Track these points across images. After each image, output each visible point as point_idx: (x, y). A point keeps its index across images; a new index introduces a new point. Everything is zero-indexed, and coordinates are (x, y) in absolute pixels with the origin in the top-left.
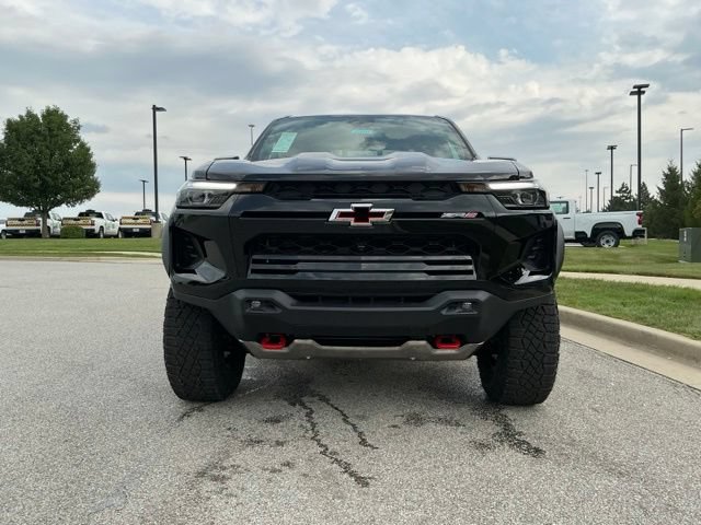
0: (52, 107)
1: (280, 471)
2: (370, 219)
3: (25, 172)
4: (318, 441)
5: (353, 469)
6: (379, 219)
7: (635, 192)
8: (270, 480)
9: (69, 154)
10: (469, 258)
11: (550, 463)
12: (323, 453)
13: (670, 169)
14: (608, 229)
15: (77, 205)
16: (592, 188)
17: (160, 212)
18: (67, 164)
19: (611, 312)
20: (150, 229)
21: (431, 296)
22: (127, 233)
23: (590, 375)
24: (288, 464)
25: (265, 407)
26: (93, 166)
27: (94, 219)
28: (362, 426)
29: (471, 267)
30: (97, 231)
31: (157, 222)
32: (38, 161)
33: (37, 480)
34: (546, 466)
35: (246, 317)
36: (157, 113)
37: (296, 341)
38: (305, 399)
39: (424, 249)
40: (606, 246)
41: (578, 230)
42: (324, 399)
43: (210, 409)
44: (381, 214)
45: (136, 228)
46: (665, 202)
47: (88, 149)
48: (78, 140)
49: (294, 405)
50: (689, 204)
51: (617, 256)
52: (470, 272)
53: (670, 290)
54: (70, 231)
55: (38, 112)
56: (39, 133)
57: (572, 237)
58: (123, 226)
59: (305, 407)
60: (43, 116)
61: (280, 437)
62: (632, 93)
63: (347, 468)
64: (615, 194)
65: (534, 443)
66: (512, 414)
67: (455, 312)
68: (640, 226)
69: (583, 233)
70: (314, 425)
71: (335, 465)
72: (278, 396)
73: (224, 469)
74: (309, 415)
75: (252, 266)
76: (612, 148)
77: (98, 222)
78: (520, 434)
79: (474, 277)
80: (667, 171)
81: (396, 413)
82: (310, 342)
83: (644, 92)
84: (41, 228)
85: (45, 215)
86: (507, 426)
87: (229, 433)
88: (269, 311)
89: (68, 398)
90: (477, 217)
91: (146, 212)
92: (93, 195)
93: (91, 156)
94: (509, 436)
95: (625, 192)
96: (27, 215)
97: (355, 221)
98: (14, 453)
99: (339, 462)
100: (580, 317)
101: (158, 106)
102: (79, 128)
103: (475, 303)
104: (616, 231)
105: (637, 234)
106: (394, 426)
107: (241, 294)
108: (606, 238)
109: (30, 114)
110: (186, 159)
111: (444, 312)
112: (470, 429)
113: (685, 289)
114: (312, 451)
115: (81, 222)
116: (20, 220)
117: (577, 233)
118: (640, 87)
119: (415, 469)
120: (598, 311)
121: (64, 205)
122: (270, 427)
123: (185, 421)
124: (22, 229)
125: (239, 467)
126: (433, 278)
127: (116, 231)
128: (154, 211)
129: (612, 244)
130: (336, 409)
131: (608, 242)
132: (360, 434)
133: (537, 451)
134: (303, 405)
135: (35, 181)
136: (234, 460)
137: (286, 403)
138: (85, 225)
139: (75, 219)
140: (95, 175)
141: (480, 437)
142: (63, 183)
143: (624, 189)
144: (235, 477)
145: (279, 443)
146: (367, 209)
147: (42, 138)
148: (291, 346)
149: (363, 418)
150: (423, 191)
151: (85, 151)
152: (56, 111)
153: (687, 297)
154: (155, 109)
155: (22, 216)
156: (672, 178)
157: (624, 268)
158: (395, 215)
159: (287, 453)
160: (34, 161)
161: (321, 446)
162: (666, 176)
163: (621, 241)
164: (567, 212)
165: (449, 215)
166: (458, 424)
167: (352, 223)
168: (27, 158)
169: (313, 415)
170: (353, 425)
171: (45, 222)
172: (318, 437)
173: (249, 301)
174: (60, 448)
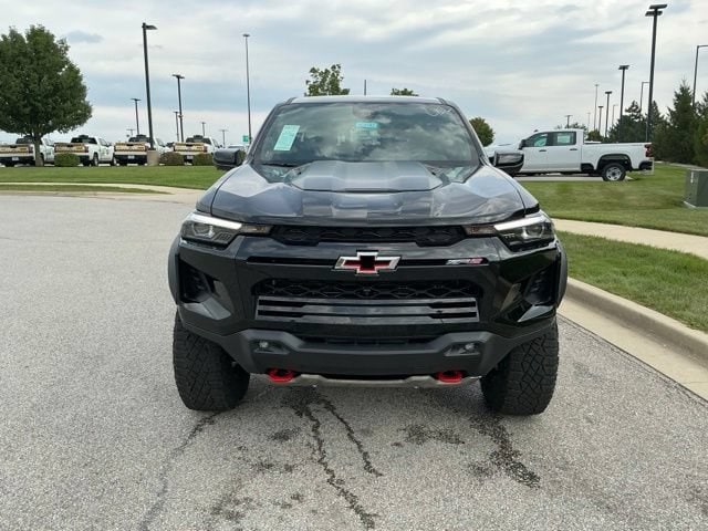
0: (36, 27)
1: (290, 506)
2: (376, 267)
3: (14, 98)
4: (325, 464)
5: (360, 503)
6: (384, 267)
7: (645, 111)
8: (281, 518)
9: (59, 77)
10: (473, 299)
11: (543, 495)
12: (330, 481)
13: (682, 89)
14: (614, 161)
15: (70, 131)
16: (601, 107)
17: (154, 138)
18: (56, 89)
19: (611, 285)
20: (146, 156)
21: (434, 339)
22: (123, 161)
23: (586, 371)
24: (297, 497)
25: (273, 418)
26: (83, 89)
27: (88, 145)
28: (368, 444)
29: (475, 309)
30: (91, 158)
31: (152, 149)
32: (27, 86)
33: (63, 518)
34: (540, 498)
35: (254, 357)
36: (148, 31)
37: (304, 376)
38: (312, 407)
39: (429, 292)
40: (612, 178)
41: (585, 162)
42: (330, 407)
43: (221, 420)
44: (387, 263)
45: (131, 155)
46: (675, 124)
47: (78, 72)
48: (67, 62)
49: (300, 414)
50: (700, 129)
51: (621, 196)
52: (473, 315)
53: (671, 257)
54: (63, 160)
55: (23, 31)
56: (25, 55)
57: (578, 169)
58: (117, 153)
59: (312, 419)
60: (29, 37)
61: (289, 459)
62: (648, 14)
63: (353, 501)
64: (624, 113)
65: (530, 466)
66: (509, 426)
67: (459, 353)
68: (648, 159)
69: (590, 165)
70: (320, 443)
71: (342, 498)
72: (285, 403)
73: (237, 503)
74: (315, 429)
75: (259, 308)
76: (624, 68)
77: (92, 148)
78: (516, 453)
79: (476, 319)
80: (679, 92)
81: (398, 426)
82: (316, 377)
83: (661, 13)
84: (34, 155)
85: (38, 141)
86: (505, 444)
87: (239, 454)
88: (276, 352)
89: (83, 405)
90: (482, 263)
91: (140, 137)
92: (85, 121)
93: (81, 78)
94: (506, 457)
95: (634, 111)
96: (19, 141)
97: (361, 269)
98: (38, 482)
99: (345, 493)
100: (581, 291)
101: (148, 24)
102: (67, 49)
103: (477, 345)
104: (623, 163)
105: (645, 166)
106: (397, 444)
107: (249, 334)
108: (612, 170)
109: (14, 34)
110: (178, 77)
111: (448, 354)
112: (470, 447)
113: (688, 255)
114: (319, 479)
115: (74, 148)
116: (11, 147)
117: (583, 165)
118: (656, 8)
119: (418, 503)
120: (597, 283)
121: (56, 131)
122: (279, 446)
123: (197, 437)
124: (15, 156)
125: (251, 500)
126: (438, 321)
127: (110, 157)
128: (148, 136)
129: (618, 177)
130: (342, 420)
131: (614, 174)
132: (366, 454)
133: (532, 477)
134: (309, 414)
135: (25, 106)
136: (247, 491)
137: (293, 412)
138: (78, 151)
139: (69, 146)
140: (86, 99)
141: (478, 458)
142: (54, 108)
143: (635, 108)
144: (249, 514)
145: (289, 469)
146: (373, 257)
147: (29, 61)
148: (298, 378)
149: (366, 432)
150: (428, 234)
151: (74, 73)
152: (41, 31)
153: (687, 266)
154: (145, 27)
155: (14, 143)
156: (684, 98)
157: (628, 216)
158: (401, 262)
159: (296, 482)
160: (22, 85)
161: (329, 471)
162: (677, 96)
163: (628, 172)
164: (575, 143)
165: (454, 262)
166: (458, 442)
167: (358, 271)
168: (15, 83)
169: (320, 429)
170: (358, 443)
171: (37, 149)
172: (325, 460)
173: (256, 342)
174: (81, 475)
